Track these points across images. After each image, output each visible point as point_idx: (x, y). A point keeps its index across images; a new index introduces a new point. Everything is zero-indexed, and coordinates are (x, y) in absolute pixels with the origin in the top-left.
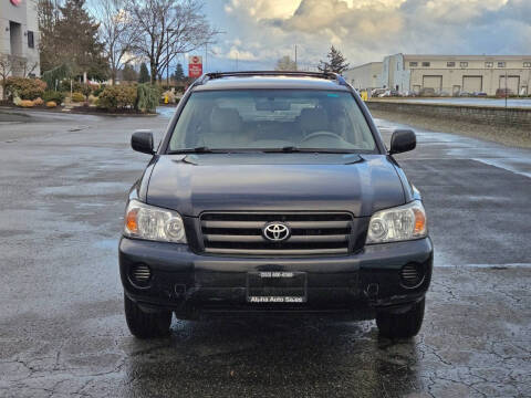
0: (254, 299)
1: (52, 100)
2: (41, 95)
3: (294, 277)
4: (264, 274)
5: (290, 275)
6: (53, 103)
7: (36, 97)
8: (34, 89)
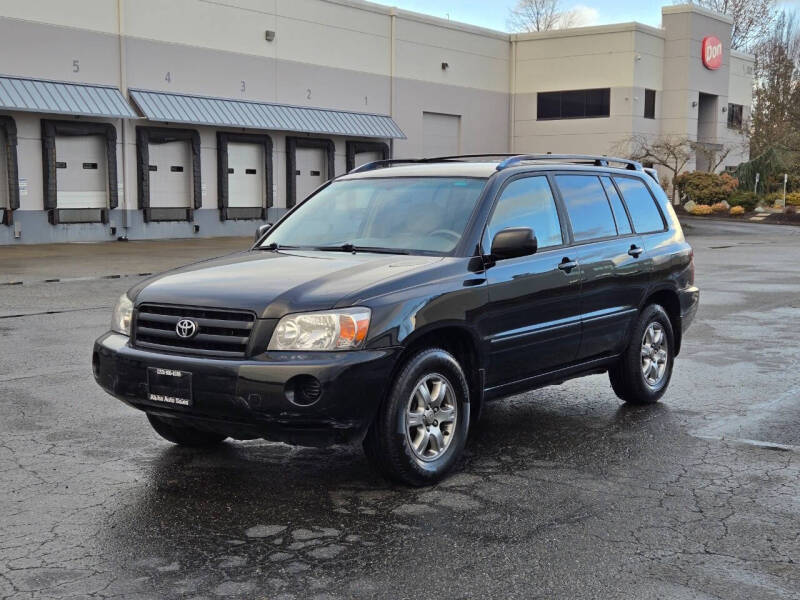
0: (153, 397)
1: (741, 204)
2: (727, 196)
3: (181, 378)
4: (161, 371)
5: (178, 374)
6: (738, 209)
7: (720, 200)
8: (717, 189)
